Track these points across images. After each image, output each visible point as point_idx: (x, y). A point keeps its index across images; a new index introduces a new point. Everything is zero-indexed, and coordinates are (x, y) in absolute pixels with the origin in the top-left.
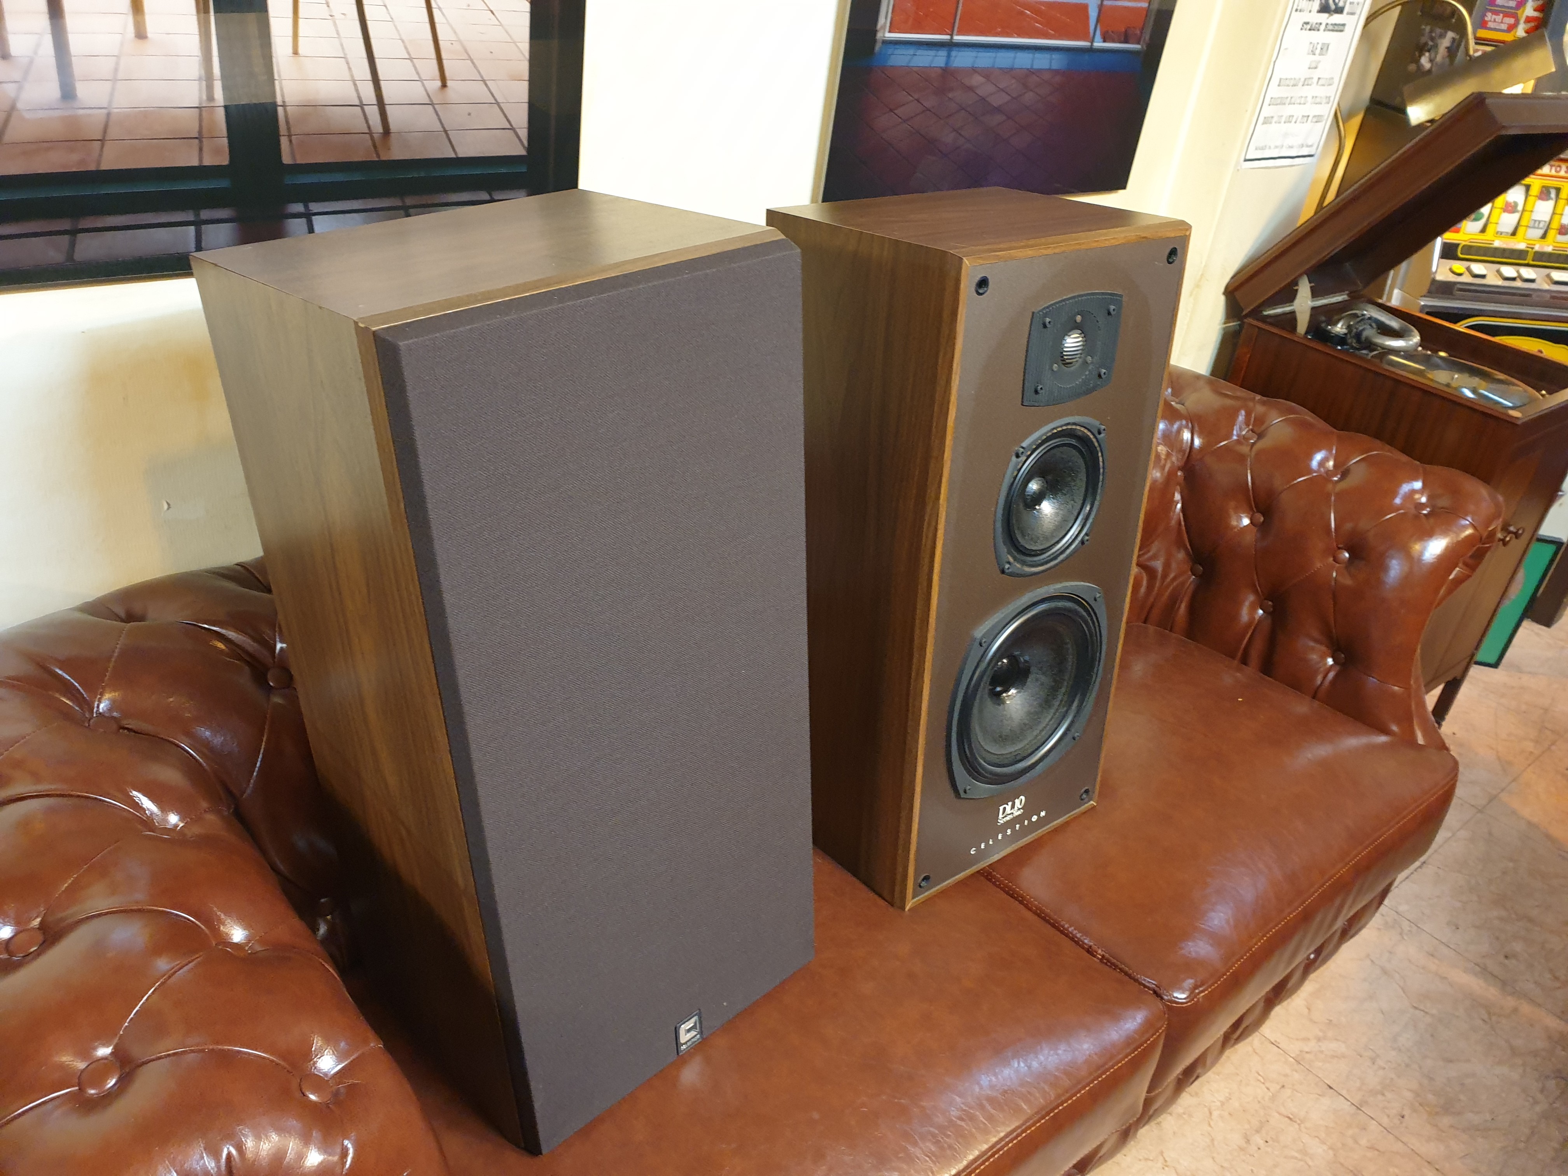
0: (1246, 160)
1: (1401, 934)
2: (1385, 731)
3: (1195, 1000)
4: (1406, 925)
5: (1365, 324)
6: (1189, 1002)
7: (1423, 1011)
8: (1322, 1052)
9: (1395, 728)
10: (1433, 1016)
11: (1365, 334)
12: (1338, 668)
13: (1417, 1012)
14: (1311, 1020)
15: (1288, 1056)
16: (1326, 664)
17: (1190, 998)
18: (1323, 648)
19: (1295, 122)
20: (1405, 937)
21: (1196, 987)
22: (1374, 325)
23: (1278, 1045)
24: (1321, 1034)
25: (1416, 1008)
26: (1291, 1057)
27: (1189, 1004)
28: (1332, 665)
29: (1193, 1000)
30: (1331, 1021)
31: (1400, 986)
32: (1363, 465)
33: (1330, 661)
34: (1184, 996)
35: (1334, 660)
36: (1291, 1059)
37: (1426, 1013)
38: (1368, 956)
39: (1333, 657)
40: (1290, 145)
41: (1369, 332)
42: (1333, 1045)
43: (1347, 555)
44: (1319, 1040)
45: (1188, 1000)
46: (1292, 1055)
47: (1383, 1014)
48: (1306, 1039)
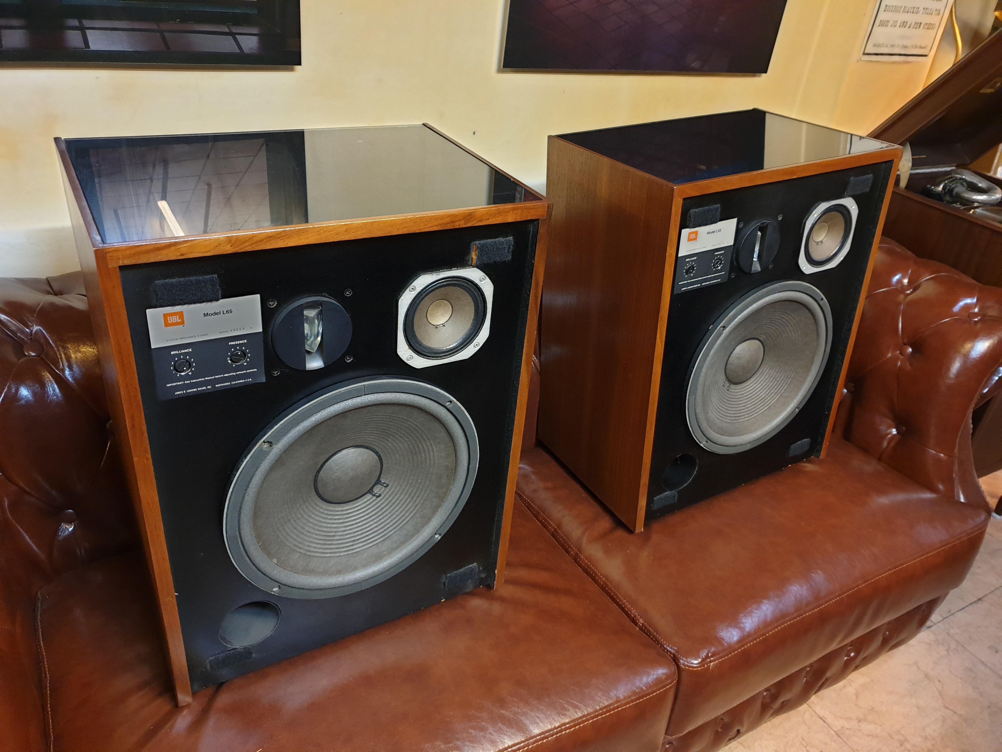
0: (864, 54)
1: (948, 650)
2: (932, 488)
3: (706, 666)
4: (953, 645)
5: (957, 183)
6: (699, 667)
7: (952, 710)
8: (860, 730)
9: (941, 487)
10: (960, 716)
11: (956, 190)
12: (898, 437)
13: (948, 711)
14: (856, 705)
15: (830, 729)
16: (890, 433)
17: (701, 664)
18: (889, 421)
19: (909, 27)
20: (951, 653)
21: (707, 657)
22: (964, 184)
23: (825, 720)
24: (862, 716)
25: (948, 708)
26: (833, 730)
27: (699, 669)
28: (895, 435)
29: (704, 666)
30: (873, 708)
31: (937, 689)
32: (931, 282)
33: (894, 431)
34: (696, 662)
35: (897, 431)
36: (833, 732)
37: (955, 713)
38: (916, 663)
39: (896, 428)
40: (905, 45)
41: (960, 189)
42: (871, 727)
43: (910, 350)
44: (860, 721)
45: (698, 665)
46: (835, 730)
47: (918, 707)
48: (848, 719)
